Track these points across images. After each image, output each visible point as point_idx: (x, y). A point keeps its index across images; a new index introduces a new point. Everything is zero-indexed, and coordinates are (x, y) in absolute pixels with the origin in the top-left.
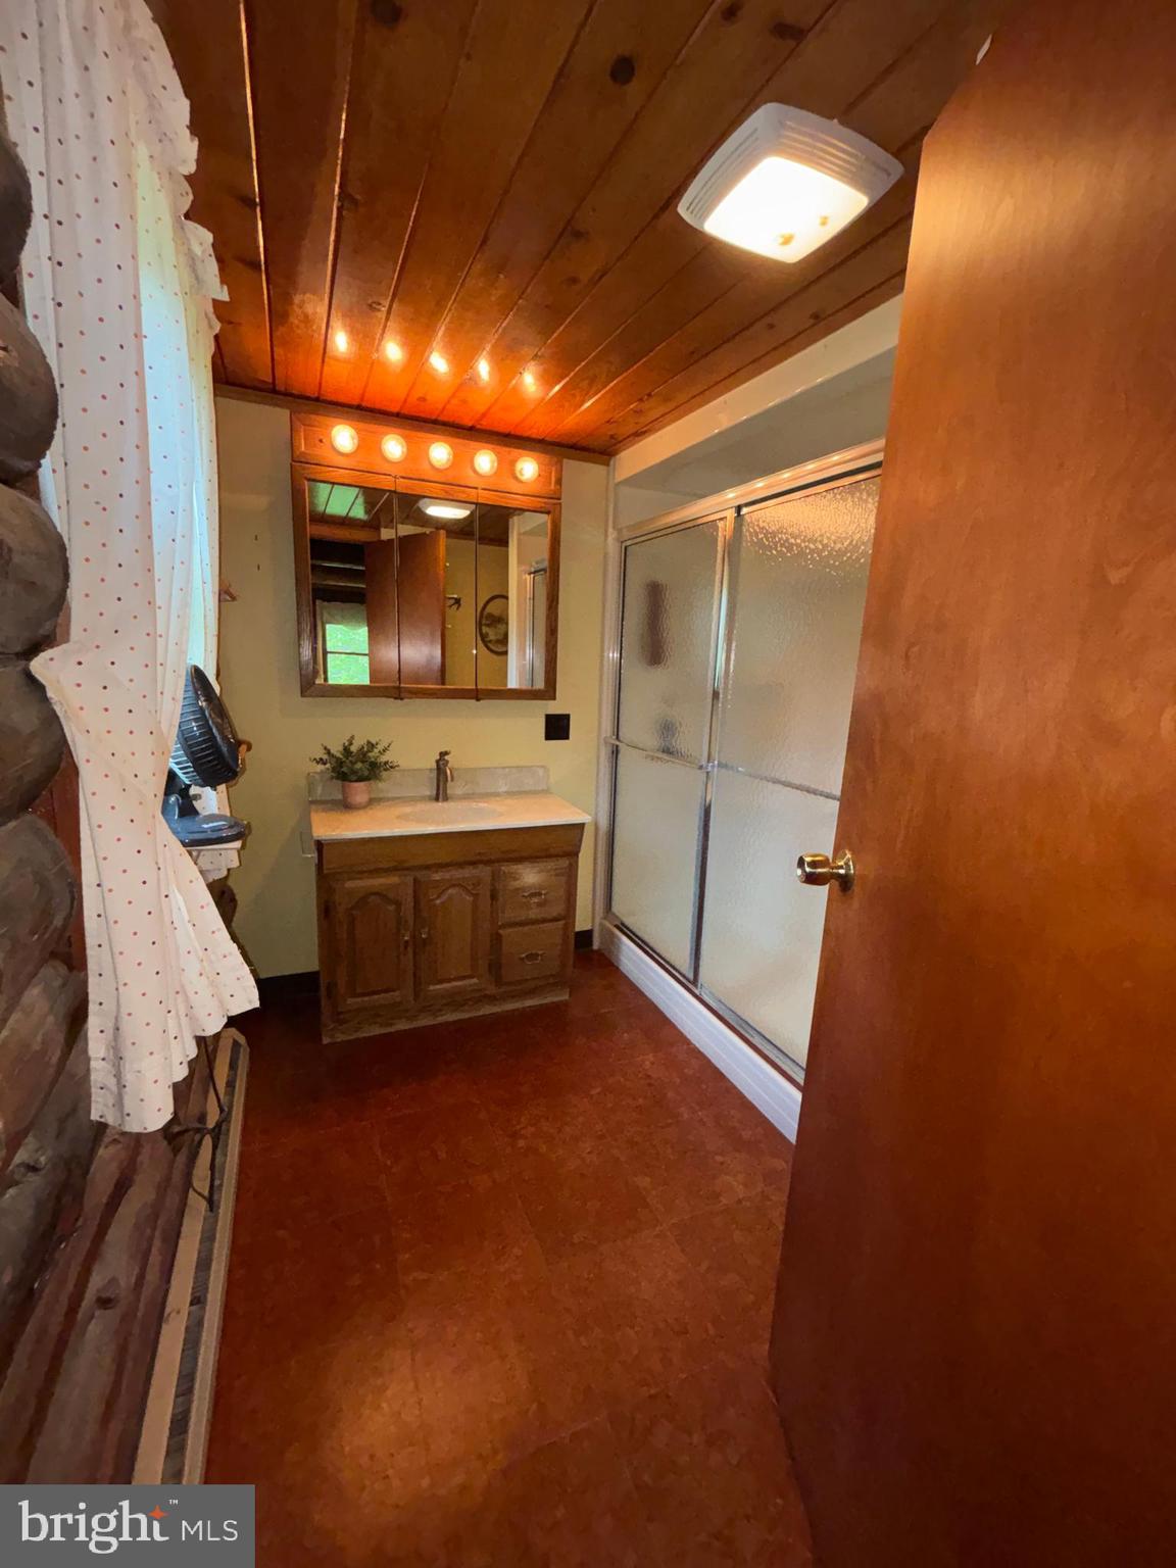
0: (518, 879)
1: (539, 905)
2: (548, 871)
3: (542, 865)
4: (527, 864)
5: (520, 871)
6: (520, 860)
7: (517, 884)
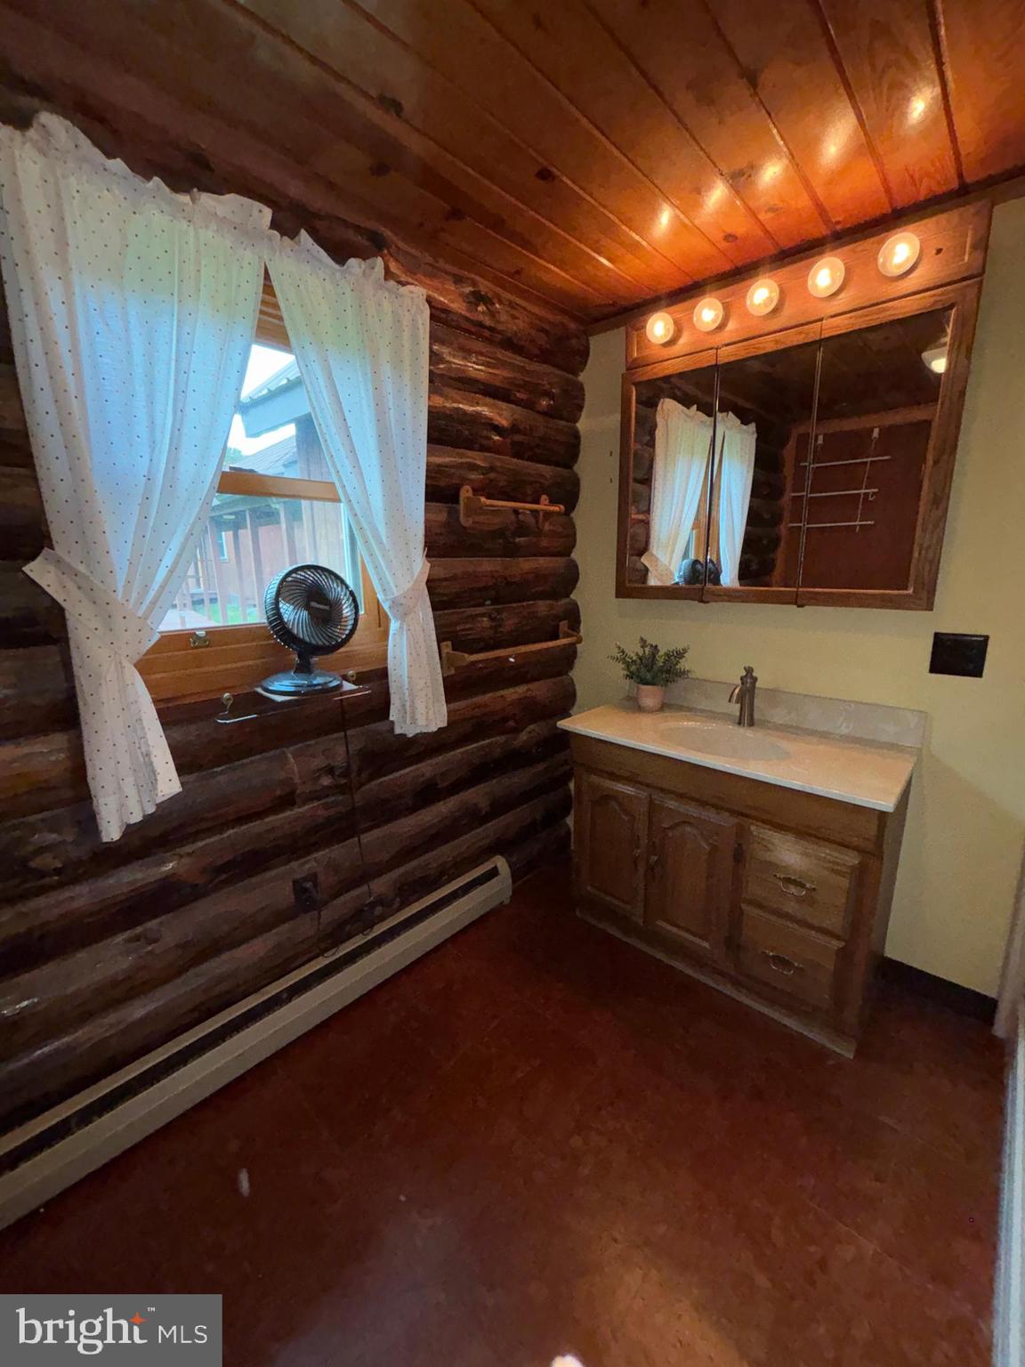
0: (771, 851)
1: (800, 900)
2: (819, 858)
3: (811, 848)
4: (790, 837)
5: (776, 841)
6: (780, 827)
7: (769, 857)
